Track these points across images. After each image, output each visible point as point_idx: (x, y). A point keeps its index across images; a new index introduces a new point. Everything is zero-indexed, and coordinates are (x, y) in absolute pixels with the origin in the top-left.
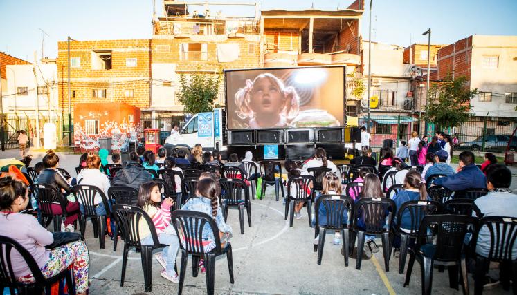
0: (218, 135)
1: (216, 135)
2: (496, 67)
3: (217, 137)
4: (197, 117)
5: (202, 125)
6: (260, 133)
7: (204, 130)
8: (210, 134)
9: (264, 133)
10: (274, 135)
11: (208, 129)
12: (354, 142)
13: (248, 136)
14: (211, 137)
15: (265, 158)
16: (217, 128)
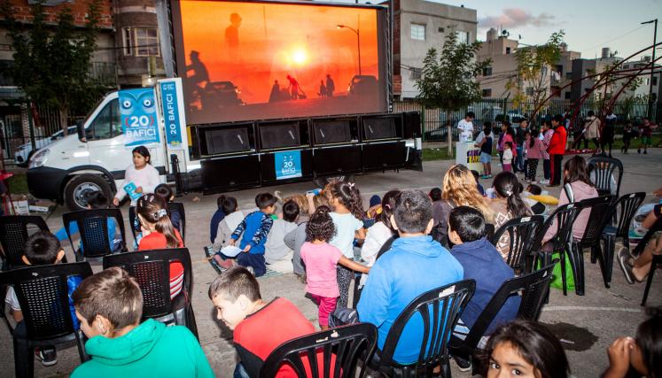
2: (423, 38)
3: (173, 143)
4: (117, 99)
5: (132, 118)
6: (262, 130)
7: (138, 130)
8: (155, 138)
9: (270, 129)
10: (290, 132)
11: (148, 126)
12: (414, 138)
13: (239, 136)
14: (157, 143)
15: (278, 178)
16: (172, 122)
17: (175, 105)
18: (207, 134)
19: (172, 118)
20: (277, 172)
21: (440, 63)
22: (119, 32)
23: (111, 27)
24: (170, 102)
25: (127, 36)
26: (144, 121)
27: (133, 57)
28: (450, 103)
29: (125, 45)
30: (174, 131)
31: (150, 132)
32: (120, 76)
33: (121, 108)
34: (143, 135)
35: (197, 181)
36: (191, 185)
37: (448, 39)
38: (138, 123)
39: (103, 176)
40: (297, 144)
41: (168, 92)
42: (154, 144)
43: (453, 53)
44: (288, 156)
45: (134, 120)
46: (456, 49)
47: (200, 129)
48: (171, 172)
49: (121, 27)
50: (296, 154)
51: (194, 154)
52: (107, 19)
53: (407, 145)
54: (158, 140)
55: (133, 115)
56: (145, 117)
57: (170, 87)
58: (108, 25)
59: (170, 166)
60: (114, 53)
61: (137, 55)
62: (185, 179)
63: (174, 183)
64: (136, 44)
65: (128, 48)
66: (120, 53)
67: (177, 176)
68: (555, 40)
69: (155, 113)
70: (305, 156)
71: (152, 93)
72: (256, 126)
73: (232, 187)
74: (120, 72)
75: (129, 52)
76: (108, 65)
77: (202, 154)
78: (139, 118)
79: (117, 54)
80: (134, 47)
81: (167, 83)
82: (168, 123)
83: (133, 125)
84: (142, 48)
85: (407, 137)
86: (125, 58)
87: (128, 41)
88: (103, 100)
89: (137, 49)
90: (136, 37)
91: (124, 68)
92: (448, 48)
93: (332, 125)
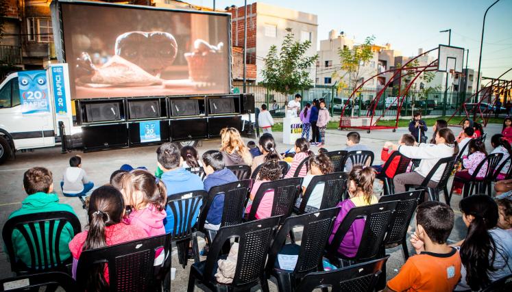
0: (64, 109)
1: (61, 109)
2: (275, 36)
3: (61, 112)
4: (17, 78)
5: (29, 93)
6: (130, 105)
7: (32, 102)
8: (46, 109)
9: (136, 104)
10: (152, 107)
11: (41, 99)
12: (249, 113)
13: (112, 109)
14: (48, 113)
15: (142, 141)
16: (60, 97)
17: (62, 84)
18: (87, 106)
19: (60, 94)
20: (141, 137)
21: (279, 57)
22: (24, 22)
23: (17, 18)
24: (59, 82)
25: (31, 25)
26: (38, 95)
27: (36, 42)
28: (287, 87)
29: (29, 33)
30: (61, 104)
31: (43, 104)
32: (24, 58)
33: (20, 85)
34: (37, 106)
35: (79, 142)
36: (74, 145)
37: (286, 39)
38: (33, 96)
39: (5, 136)
40: (157, 116)
41: (57, 74)
42: (45, 113)
43: (290, 50)
44: (150, 125)
45: (30, 94)
46: (291, 46)
47: (82, 103)
48: (58, 135)
49: (26, 18)
50: (156, 124)
51: (77, 121)
52: (14, 11)
53: (242, 119)
54: (48, 110)
55: (29, 90)
56: (39, 92)
57: (59, 70)
58: (15, 15)
59: (58, 130)
60: (20, 38)
61: (39, 41)
62: (70, 140)
63: (60, 143)
64: (39, 32)
65: (32, 35)
66: (24, 39)
67: (63, 138)
68: (369, 42)
69: (47, 89)
70: (164, 125)
71: (45, 75)
72: (125, 101)
73: (105, 147)
74: (25, 54)
75: (32, 38)
76: (14, 48)
77: (84, 122)
78: (34, 92)
79: (23, 40)
80: (37, 34)
81: (56, 67)
82: (57, 97)
83: (29, 98)
84: (44, 36)
85: (243, 112)
86: (29, 43)
87: (32, 30)
88: (6, 78)
89: (39, 36)
90: (39, 27)
91: (28, 51)
92: (286, 46)
93: (185, 102)
